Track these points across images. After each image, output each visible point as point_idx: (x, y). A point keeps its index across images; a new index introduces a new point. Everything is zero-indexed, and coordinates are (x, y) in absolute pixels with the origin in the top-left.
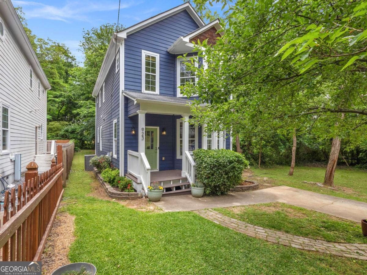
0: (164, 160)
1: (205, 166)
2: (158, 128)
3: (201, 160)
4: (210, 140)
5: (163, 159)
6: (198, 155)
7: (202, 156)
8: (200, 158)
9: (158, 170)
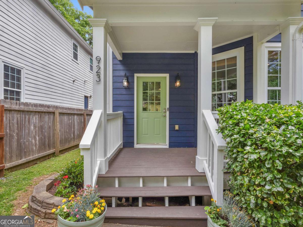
0: (177, 130)
1: (254, 157)
2: (167, 75)
3: (238, 133)
4: (275, 91)
5: (177, 127)
6: (231, 118)
7: (243, 119)
8: (237, 124)
9: (167, 147)
